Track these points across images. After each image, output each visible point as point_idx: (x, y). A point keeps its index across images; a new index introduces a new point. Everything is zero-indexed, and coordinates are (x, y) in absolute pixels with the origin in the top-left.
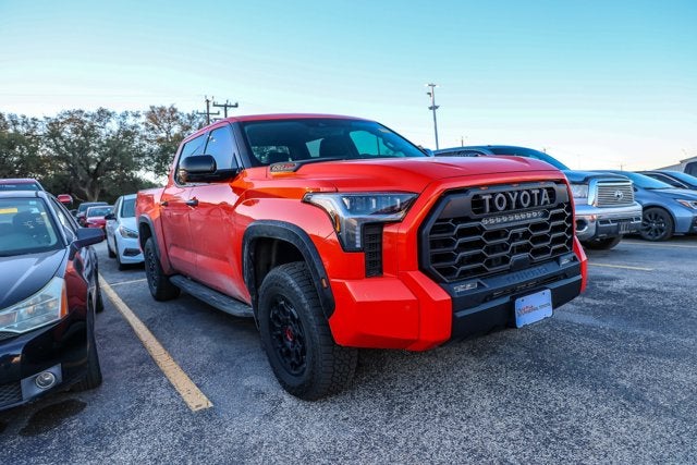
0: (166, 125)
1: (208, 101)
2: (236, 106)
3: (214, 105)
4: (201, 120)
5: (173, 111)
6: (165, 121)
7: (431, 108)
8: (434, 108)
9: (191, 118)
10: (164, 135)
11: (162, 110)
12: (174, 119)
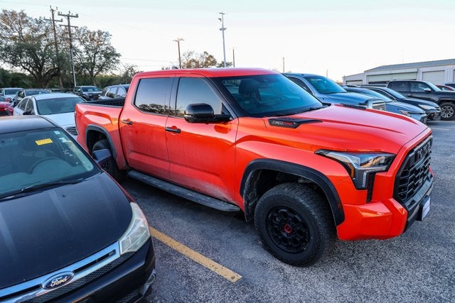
0: (17, 26)
1: (53, 11)
2: (77, 16)
3: (59, 15)
4: (47, 25)
5: (23, 15)
6: (16, 24)
7: (221, 29)
8: (223, 29)
9: (39, 22)
10: (17, 34)
11: (13, 14)
12: (24, 22)
